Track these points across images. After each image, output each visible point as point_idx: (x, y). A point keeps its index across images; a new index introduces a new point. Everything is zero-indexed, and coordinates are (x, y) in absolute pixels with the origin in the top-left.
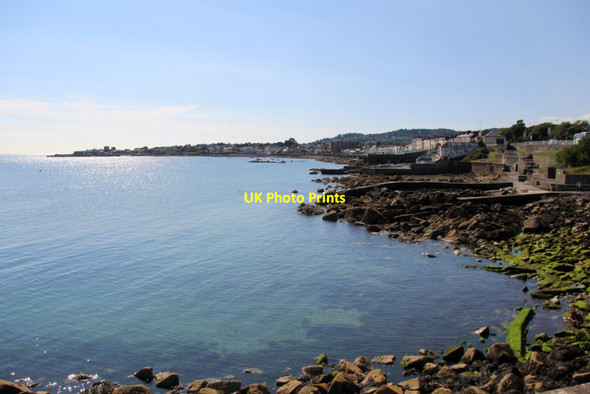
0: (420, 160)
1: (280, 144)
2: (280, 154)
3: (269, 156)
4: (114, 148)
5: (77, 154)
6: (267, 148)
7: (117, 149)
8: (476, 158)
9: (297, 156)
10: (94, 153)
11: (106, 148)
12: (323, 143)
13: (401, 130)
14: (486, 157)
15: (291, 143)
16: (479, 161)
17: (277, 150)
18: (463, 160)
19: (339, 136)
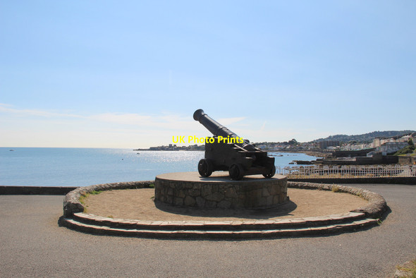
0: (370, 154)
1: (285, 143)
2: (284, 150)
3: (276, 151)
4: (175, 145)
5: (152, 149)
6: (276, 146)
7: (177, 146)
8: (404, 153)
9: (295, 152)
10: (163, 148)
11: (170, 145)
12: (315, 143)
13: (375, 132)
14: (412, 152)
15: (293, 142)
16: (405, 155)
17: (282, 147)
18: (394, 155)
19: (330, 137)
